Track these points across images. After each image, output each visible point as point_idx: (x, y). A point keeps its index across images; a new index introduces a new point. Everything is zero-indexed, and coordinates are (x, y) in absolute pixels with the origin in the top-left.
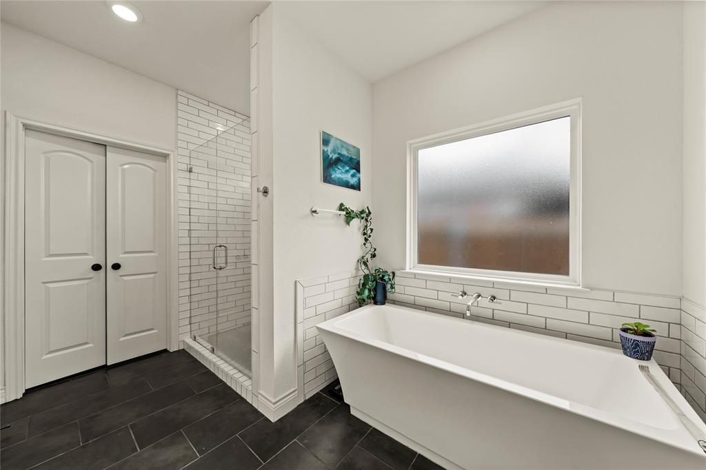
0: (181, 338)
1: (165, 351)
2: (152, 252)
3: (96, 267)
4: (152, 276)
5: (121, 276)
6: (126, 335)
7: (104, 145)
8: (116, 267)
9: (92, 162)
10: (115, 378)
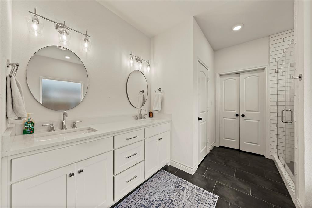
0: (271, 154)
1: (263, 156)
2: (257, 111)
3: (237, 115)
4: (257, 121)
5: (245, 119)
6: (246, 142)
7: (239, 73)
8: (243, 116)
9: (235, 80)
10: (242, 156)
